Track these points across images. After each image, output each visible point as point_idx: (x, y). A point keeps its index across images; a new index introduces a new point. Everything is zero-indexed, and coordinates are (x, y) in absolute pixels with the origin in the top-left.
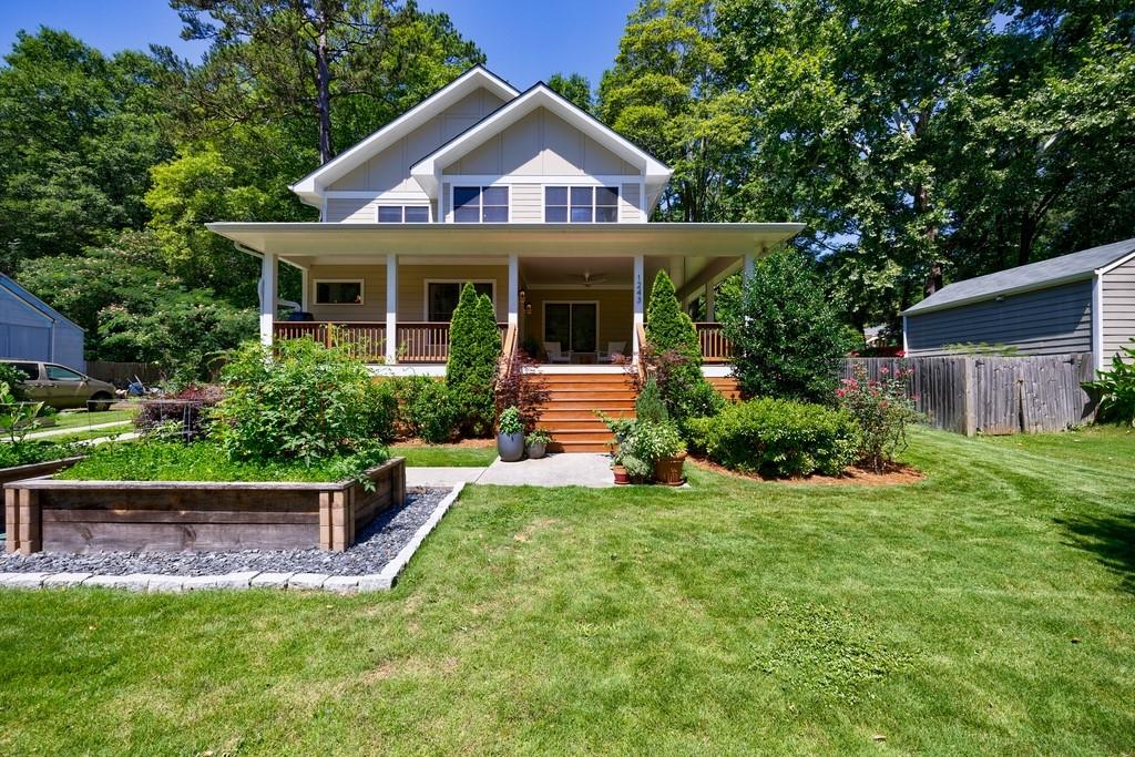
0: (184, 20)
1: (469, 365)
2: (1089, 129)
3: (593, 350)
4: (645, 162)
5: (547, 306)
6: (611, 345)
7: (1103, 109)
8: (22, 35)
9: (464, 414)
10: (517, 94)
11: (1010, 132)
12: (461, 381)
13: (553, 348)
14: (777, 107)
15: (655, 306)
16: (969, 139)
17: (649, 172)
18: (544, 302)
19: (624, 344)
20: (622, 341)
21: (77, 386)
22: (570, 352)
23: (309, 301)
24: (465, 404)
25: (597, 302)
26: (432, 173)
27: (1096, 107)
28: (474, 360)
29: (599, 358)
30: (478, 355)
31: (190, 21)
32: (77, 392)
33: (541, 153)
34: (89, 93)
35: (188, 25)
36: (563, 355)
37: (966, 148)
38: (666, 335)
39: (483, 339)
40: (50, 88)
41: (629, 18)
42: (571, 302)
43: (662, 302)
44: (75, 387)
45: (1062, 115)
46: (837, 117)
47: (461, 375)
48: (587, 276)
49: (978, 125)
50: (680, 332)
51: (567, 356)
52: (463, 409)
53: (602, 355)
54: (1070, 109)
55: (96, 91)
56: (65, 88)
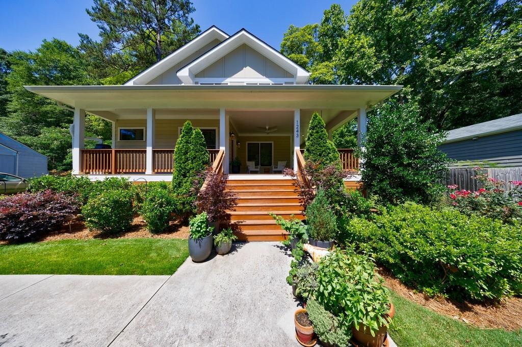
0: (100, 28)
1: (185, 176)
2: (487, 68)
3: (270, 165)
4: (297, 69)
5: (248, 144)
6: (279, 163)
7: (492, 59)
8: (45, 41)
9: (181, 210)
10: (228, 37)
11: (447, 72)
12: (180, 187)
13: (251, 165)
14: (350, 60)
15: (311, 135)
16: (428, 76)
17: (299, 74)
18: (247, 142)
19: (286, 162)
20: (285, 160)
21: (18, 183)
22: (259, 166)
23: (116, 139)
24: (181, 204)
25: (273, 142)
26: (188, 75)
27: (489, 59)
28: (189, 172)
29: (274, 169)
30: (191, 169)
31: (102, 28)
32: (17, 187)
33: (244, 68)
34: (69, 63)
35: (102, 30)
36: (256, 168)
37: (427, 80)
38: (320, 155)
39: (195, 158)
40: (53, 61)
41: (285, 35)
42: (260, 142)
43: (317, 132)
44: (16, 184)
45: (473, 63)
46: (372, 67)
47: (180, 182)
48: (267, 127)
49: (431, 71)
50: (329, 153)
51: (258, 168)
52: (180, 207)
53: (275, 168)
54: (475, 60)
55: (72, 62)
56: (59, 61)
